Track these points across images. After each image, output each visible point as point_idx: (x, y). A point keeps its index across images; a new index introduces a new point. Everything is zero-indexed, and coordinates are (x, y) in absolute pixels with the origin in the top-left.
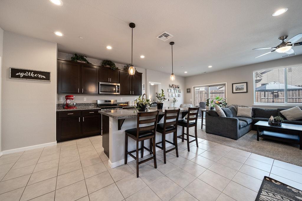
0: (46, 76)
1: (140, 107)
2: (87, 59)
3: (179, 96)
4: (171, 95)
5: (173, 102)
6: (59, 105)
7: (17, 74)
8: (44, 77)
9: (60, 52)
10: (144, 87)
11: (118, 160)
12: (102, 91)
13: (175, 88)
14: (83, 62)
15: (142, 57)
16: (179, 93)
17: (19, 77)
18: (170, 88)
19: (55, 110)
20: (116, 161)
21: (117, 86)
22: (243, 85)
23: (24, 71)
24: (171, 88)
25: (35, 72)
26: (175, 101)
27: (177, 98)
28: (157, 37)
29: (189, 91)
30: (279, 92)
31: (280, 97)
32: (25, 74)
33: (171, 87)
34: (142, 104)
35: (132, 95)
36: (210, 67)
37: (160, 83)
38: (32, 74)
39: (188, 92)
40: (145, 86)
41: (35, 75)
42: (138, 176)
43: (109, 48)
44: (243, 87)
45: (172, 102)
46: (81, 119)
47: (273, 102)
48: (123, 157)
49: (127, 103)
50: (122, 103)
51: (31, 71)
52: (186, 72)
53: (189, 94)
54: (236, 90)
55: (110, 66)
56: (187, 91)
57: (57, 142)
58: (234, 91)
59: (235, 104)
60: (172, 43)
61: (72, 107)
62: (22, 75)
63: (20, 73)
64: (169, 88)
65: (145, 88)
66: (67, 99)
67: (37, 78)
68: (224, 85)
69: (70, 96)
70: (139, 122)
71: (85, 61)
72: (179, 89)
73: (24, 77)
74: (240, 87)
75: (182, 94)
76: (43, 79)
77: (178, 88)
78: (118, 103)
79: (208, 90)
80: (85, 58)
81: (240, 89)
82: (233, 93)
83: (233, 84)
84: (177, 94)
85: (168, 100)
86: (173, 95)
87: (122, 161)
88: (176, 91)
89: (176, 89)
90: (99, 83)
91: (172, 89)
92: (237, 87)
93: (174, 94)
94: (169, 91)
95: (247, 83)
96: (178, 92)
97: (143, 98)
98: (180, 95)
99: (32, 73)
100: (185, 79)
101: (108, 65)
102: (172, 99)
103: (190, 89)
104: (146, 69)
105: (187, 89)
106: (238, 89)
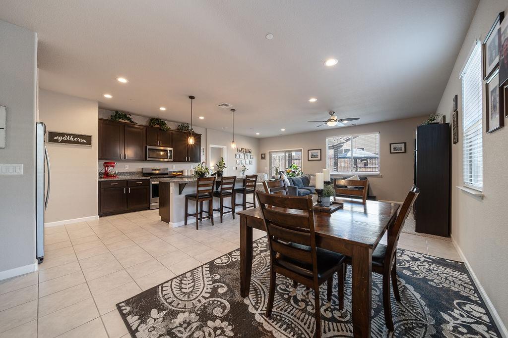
0: (88, 140)
1: (199, 174)
2: (130, 117)
3: (250, 163)
4: (240, 162)
5: (243, 171)
6: (100, 174)
7: (55, 138)
8: (85, 141)
9: (102, 108)
10: (203, 151)
11: (179, 221)
12: (151, 157)
13: (245, 153)
14: (126, 121)
15: (202, 118)
16: (251, 160)
17: (57, 141)
19: (96, 179)
20: (177, 222)
21: (169, 151)
22: (318, 152)
23: (63, 135)
24: (239, 153)
25: (75, 136)
27: (247, 167)
28: (218, 106)
29: (263, 157)
30: (368, 160)
31: (369, 166)
32: (64, 138)
33: (240, 151)
34: (201, 172)
35: (188, 161)
36: (283, 130)
37: (226, 147)
38: (71, 138)
39: (262, 158)
40: (205, 150)
41: (75, 139)
42: (197, 229)
43: (163, 109)
44: (317, 155)
45: (240, 171)
46: (127, 190)
48: (184, 219)
49: (182, 172)
50: (174, 172)
51: (70, 135)
52: (258, 134)
53: (263, 161)
55: (161, 126)
57: (100, 217)
59: (309, 173)
60: (233, 110)
61: (113, 176)
62: (60, 139)
63: (58, 137)
64: (236, 153)
65: (205, 153)
66: (105, 167)
67: (77, 142)
68: (301, 151)
69: (111, 163)
70: (199, 186)
71: (128, 120)
72: (250, 154)
73: (63, 141)
75: (254, 161)
76: (83, 143)
77: (250, 152)
78: (169, 172)
80: (128, 116)
82: (308, 160)
83: (308, 150)
84: (248, 161)
85: (235, 168)
87: (183, 223)
88: (246, 157)
89: (247, 154)
90: (146, 147)
91: (241, 154)
92: (313, 154)
93: (244, 161)
94: (238, 156)
96: (249, 158)
97: (202, 167)
99: (72, 136)
100: (259, 142)
101: (158, 124)
102: (240, 167)
103: (264, 154)
104: (206, 129)
105: (262, 155)
106: (313, 156)
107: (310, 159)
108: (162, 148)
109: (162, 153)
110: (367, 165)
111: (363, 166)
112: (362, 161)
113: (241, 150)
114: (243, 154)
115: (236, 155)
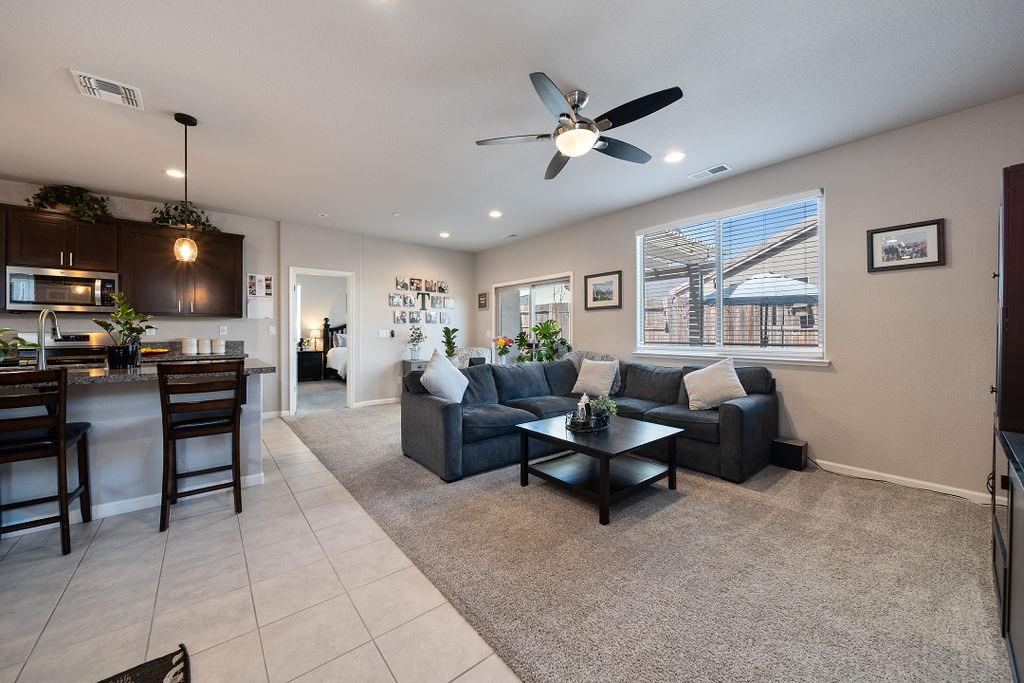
3: (443, 319)
4: (406, 319)
5: (411, 341)
10: (268, 286)
13: (423, 291)
16: (445, 311)
18: (398, 292)
21: (99, 283)
22: (611, 282)
24: (403, 292)
26: (417, 338)
28: (85, 94)
29: (482, 302)
33: (405, 286)
37: (351, 273)
39: (480, 306)
40: (273, 284)
44: (610, 290)
45: (405, 342)
47: (764, 343)
49: (180, 344)
52: (445, 235)
53: (483, 313)
54: (595, 299)
55: (72, 206)
56: (479, 302)
59: (581, 350)
64: (393, 290)
65: (273, 290)
68: (566, 280)
72: (442, 295)
74: (603, 289)
77: (441, 290)
81: (603, 296)
82: (587, 309)
83: (586, 278)
84: (433, 315)
85: (389, 335)
86: (414, 316)
88: (428, 302)
89: (431, 294)
90: (5, 270)
91: (412, 296)
92: (598, 288)
93: (421, 313)
94: (397, 300)
96: (438, 304)
98: (448, 315)
100: (473, 260)
103: (485, 295)
104: (279, 222)
105: (480, 296)
106: (600, 295)
107: (591, 304)
108: (78, 274)
109: (80, 289)
110: (812, 322)
111: (799, 328)
112: (795, 311)
113: (410, 285)
114: (418, 294)
115: (391, 298)
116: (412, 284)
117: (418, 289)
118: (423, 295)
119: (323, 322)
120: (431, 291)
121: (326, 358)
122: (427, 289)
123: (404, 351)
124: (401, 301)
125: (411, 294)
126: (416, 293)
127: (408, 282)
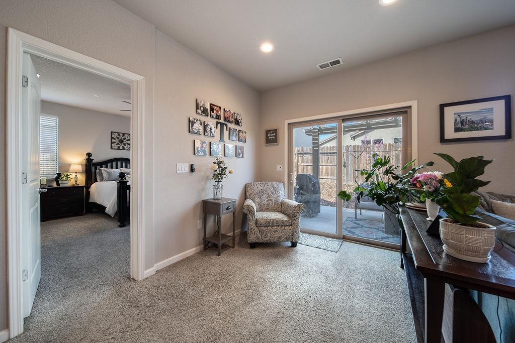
3: (238, 153)
4: (207, 150)
13: (222, 121)
16: (239, 144)
22: (491, 110)
24: (203, 118)
26: (220, 173)
27: (230, 163)
29: (271, 137)
33: (205, 111)
39: (268, 141)
44: (489, 117)
45: (207, 178)
53: (272, 148)
54: (457, 130)
56: (267, 137)
58: (450, 133)
64: (193, 115)
68: (405, 111)
72: (237, 128)
74: (475, 118)
75: (248, 147)
77: (237, 122)
79: (316, 144)
81: (473, 126)
82: (442, 140)
83: (442, 107)
84: (230, 146)
85: (187, 169)
86: (214, 147)
88: (226, 133)
89: (229, 125)
92: (463, 117)
93: (221, 145)
94: (197, 126)
95: (508, 99)
98: (242, 148)
102: (207, 164)
103: (275, 131)
105: (267, 132)
106: (466, 125)
113: (211, 110)
114: (218, 123)
115: (191, 123)
116: (212, 110)
117: (218, 117)
118: (222, 124)
119: (85, 157)
120: (229, 121)
121: (88, 193)
122: (225, 119)
123: (203, 189)
124: (201, 128)
125: (211, 122)
126: (215, 121)
127: (208, 107)
